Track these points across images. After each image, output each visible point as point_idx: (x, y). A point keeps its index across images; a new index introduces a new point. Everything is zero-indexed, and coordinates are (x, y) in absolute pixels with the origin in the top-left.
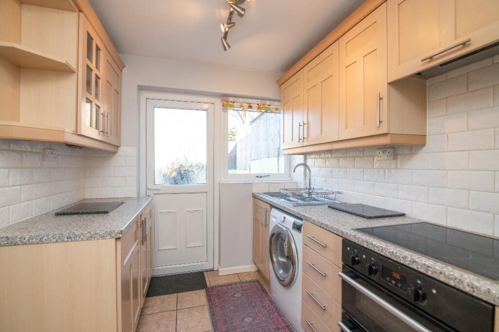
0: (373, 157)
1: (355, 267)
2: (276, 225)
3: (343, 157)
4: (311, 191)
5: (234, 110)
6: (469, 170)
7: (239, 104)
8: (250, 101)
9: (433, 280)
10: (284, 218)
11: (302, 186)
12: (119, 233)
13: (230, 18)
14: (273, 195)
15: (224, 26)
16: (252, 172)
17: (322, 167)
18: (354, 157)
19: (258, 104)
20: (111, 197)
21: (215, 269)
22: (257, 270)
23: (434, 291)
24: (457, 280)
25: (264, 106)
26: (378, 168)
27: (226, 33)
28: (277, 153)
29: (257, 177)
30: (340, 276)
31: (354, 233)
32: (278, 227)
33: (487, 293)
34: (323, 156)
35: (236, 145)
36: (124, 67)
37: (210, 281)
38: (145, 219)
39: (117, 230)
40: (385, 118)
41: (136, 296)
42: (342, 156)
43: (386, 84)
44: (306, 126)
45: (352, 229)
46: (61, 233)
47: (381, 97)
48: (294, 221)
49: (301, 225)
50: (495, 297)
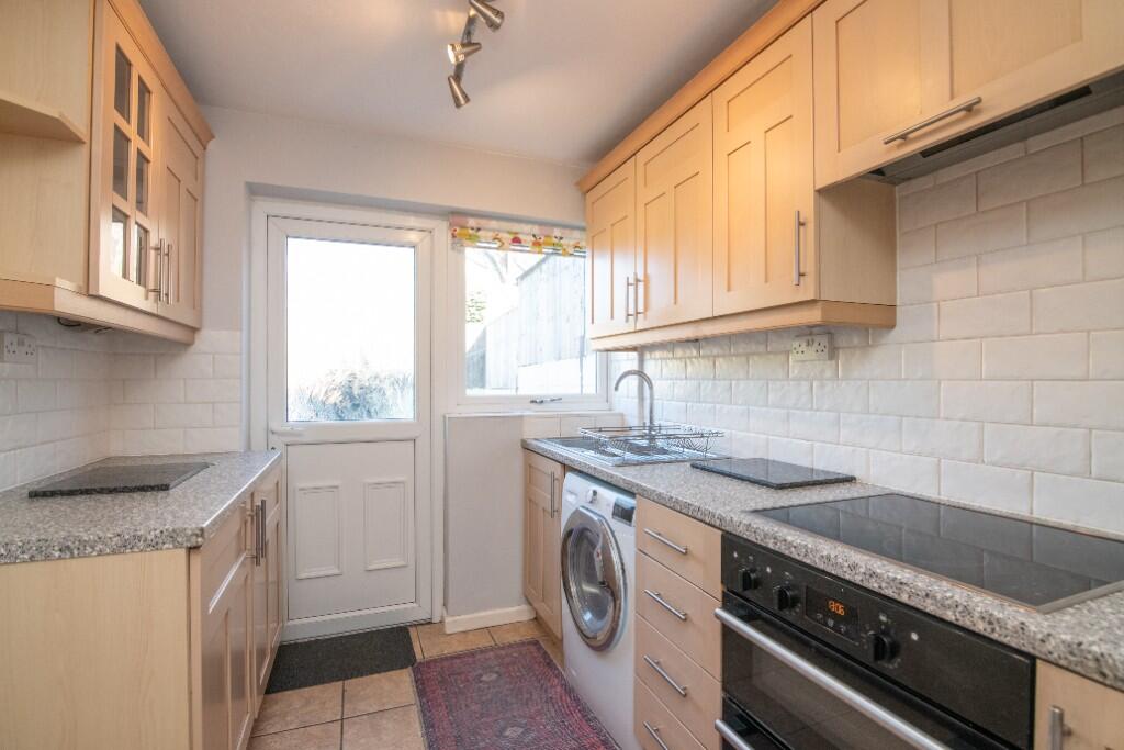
0: (787, 353)
1: (748, 594)
2: (577, 510)
3: (724, 356)
4: (653, 433)
5: (479, 247)
6: (981, 380)
7: (491, 234)
8: (516, 227)
9: (911, 613)
10: (595, 493)
11: (633, 421)
12: (197, 535)
13: (468, 33)
14: (568, 442)
15: (454, 49)
16: (522, 392)
17: (676, 379)
18: (748, 356)
19: (534, 236)
20: (175, 451)
21: (436, 619)
22: (532, 617)
23: (914, 637)
24: (960, 609)
25: (548, 239)
26: (798, 379)
27: (460, 67)
28: (578, 347)
29: (533, 402)
30: (717, 617)
31: (747, 519)
32: (581, 513)
33: (1020, 631)
34: (679, 352)
35: (484, 332)
36: (213, 137)
37: (423, 648)
38: (263, 502)
39: (191, 526)
40: (809, 266)
41: (239, 692)
42: (721, 352)
43: (813, 191)
44: (641, 285)
45: (743, 511)
46: (43, 537)
47: (802, 220)
48: (617, 499)
49: (633, 509)
50: (1034, 639)
